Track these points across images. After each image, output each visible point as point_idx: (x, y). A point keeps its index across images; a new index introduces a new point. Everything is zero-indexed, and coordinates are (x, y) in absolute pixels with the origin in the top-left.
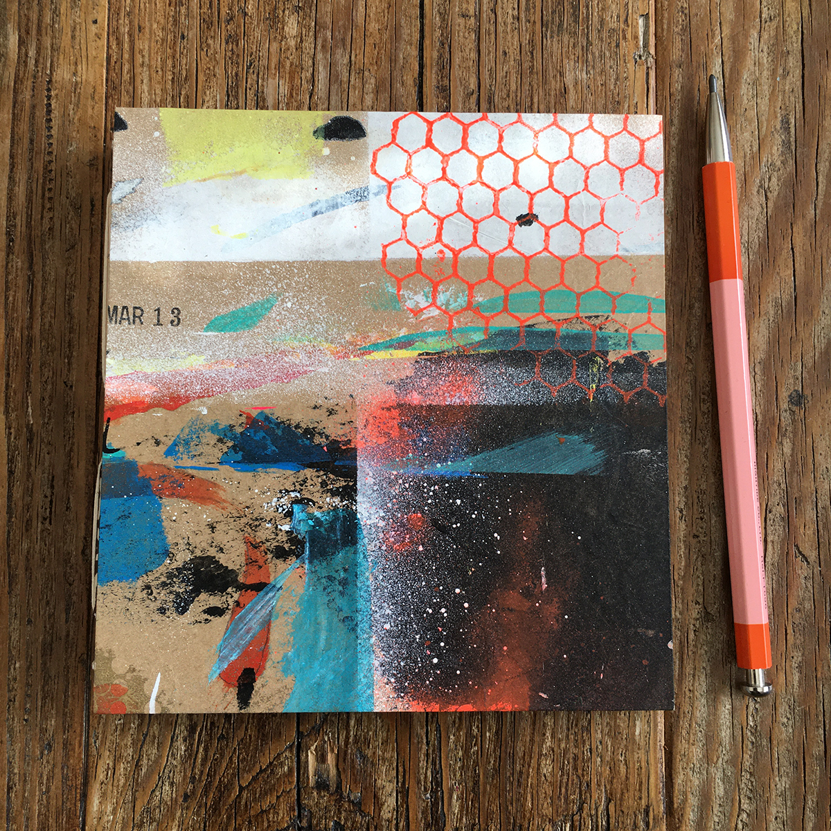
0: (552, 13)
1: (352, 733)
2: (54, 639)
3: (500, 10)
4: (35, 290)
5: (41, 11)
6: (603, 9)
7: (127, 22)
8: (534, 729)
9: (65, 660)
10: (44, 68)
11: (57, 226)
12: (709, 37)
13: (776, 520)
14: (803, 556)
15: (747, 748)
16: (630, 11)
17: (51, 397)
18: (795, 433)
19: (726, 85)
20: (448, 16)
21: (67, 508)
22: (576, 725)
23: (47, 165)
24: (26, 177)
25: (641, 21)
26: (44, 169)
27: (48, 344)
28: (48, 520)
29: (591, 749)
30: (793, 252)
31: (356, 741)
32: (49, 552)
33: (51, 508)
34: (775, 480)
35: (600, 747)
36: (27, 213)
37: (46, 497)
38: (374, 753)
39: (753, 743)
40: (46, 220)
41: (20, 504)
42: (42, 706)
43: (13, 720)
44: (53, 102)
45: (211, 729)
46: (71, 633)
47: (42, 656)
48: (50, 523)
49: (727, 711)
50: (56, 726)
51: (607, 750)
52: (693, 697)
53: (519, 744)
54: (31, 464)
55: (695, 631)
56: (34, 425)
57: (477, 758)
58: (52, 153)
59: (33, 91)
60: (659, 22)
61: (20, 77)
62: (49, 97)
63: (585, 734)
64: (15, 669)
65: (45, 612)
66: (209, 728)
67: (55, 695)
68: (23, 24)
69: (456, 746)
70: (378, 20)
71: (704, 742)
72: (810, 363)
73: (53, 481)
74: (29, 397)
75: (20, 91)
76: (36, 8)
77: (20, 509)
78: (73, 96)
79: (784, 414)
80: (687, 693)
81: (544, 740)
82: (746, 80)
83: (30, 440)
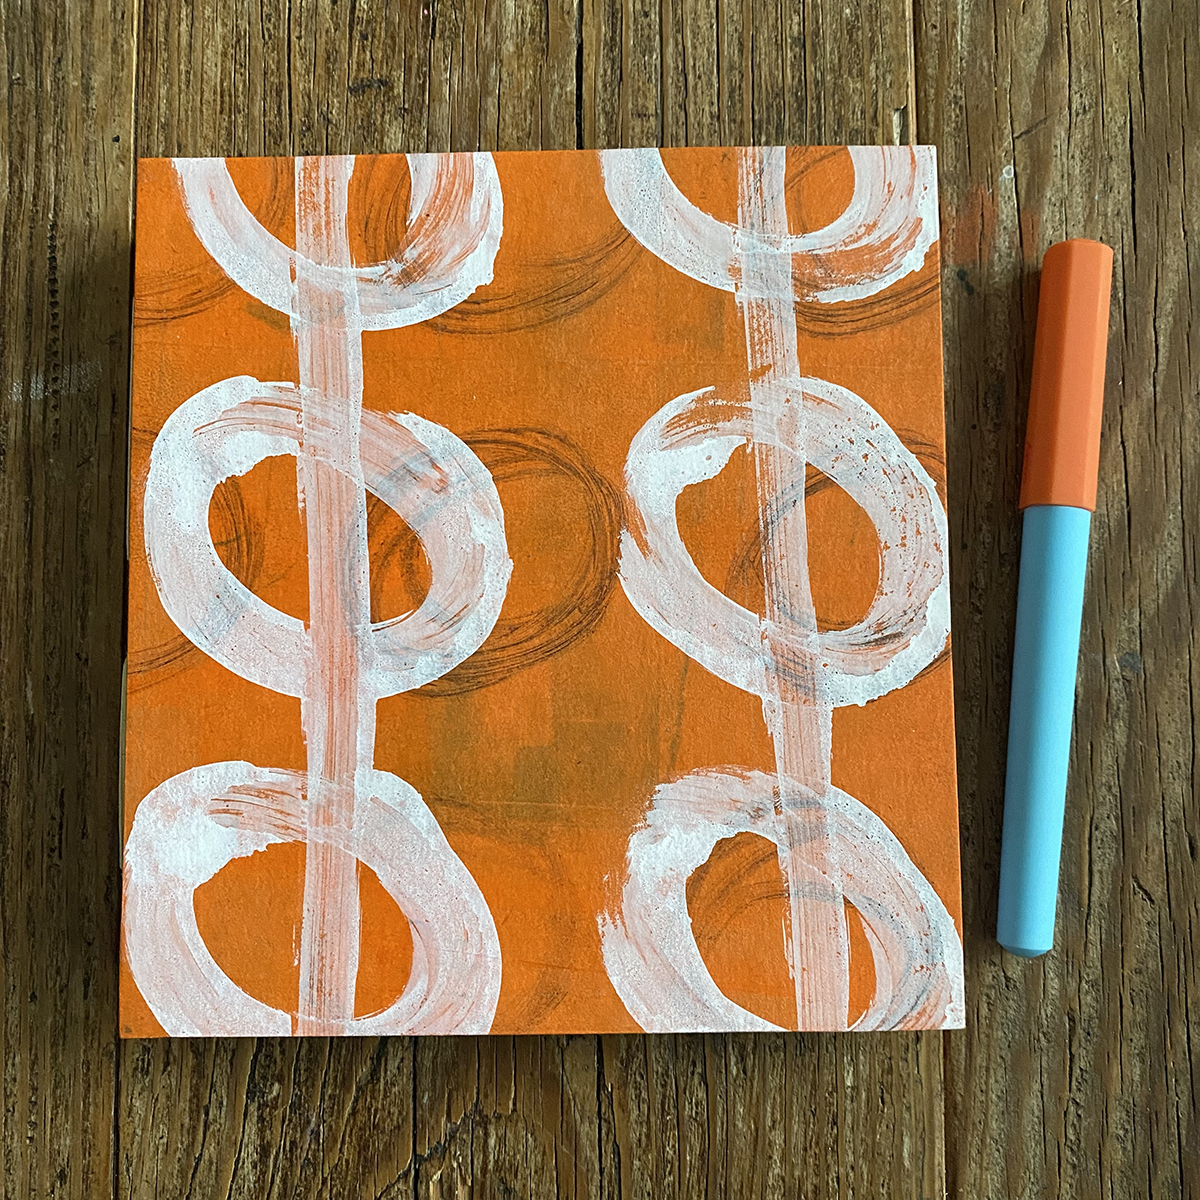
0: (767, 108)
1: (491, 1157)
2: (68, 1021)
3: (692, 106)
4: (34, 524)
5: (40, 126)
6: (840, 101)
7: (162, 138)
8: (755, 1150)
9: (85, 1051)
10: (46, 207)
11: (66, 430)
12: (996, 138)
13: (1105, 839)
14: (1145, 892)
15: (1065, 1172)
16: (880, 104)
17: (58, 676)
18: (1131, 711)
19: (1021, 208)
20: (618, 115)
21: (83, 834)
22: (817, 1144)
23: (50, 345)
24: (21, 362)
25: (896, 118)
26: (46, 349)
27: (54, 599)
28: (57, 852)
29: (838, 1178)
30: (1124, 447)
31: (498, 1167)
32: (59, 897)
33: (61, 835)
34: (1104, 781)
35: (851, 1174)
36: (24, 414)
37: (53, 818)
38: (524, 1186)
39: (1074, 1167)
40: (50, 424)
41: (17, 829)
42: (52, 1119)
43: (12, 1139)
44: (59, 255)
45: (291, 1150)
46: (92, 1014)
47: (52, 1047)
48: (60, 857)
49: (1036, 1119)
50: (73, 1147)
51: (863, 1179)
52: (987, 1101)
53: (735, 1171)
54: (32, 772)
55: (989, 1003)
56: (36, 716)
57: (674, 1192)
58: (57, 327)
59: (31, 239)
60: (921, 119)
61: (13, 220)
62: (53, 248)
63: (829, 1157)
64: (13, 1065)
65: (55, 984)
66: (288, 1148)
67: (70, 1103)
68: (15, 146)
69: (642, 1174)
70: (517, 125)
71: (1003, 1165)
72: (1151, 610)
73: (62, 795)
74: (28, 676)
75: (12, 240)
76: (33, 122)
77: (17, 836)
78: (86, 246)
79: (1116, 685)
80: (979, 1093)
81: (770, 1166)
82: (1050, 199)
83: (30, 738)
